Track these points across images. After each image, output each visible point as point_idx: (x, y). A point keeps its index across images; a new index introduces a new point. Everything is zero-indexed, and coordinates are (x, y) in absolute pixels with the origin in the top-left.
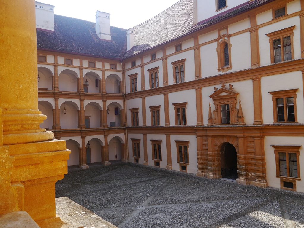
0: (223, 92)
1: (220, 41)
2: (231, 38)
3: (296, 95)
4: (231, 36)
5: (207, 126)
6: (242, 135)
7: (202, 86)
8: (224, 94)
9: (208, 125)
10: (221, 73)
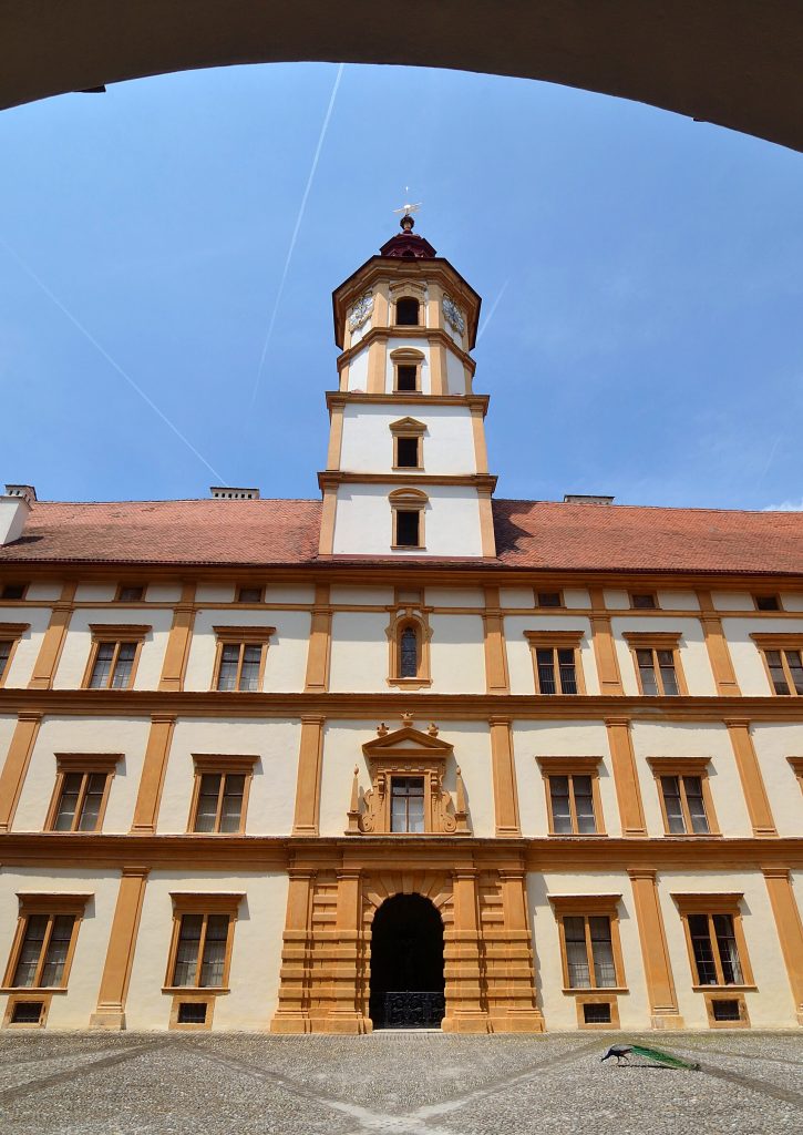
0: (408, 741)
1: (398, 614)
2: (431, 616)
3: (597, 770)
4: (432, 612)
5: (343, 836)
6: (469, 867)
7: (331, 715)
8: (409, 745)
9: (346, 833)
10: (396, 690)
